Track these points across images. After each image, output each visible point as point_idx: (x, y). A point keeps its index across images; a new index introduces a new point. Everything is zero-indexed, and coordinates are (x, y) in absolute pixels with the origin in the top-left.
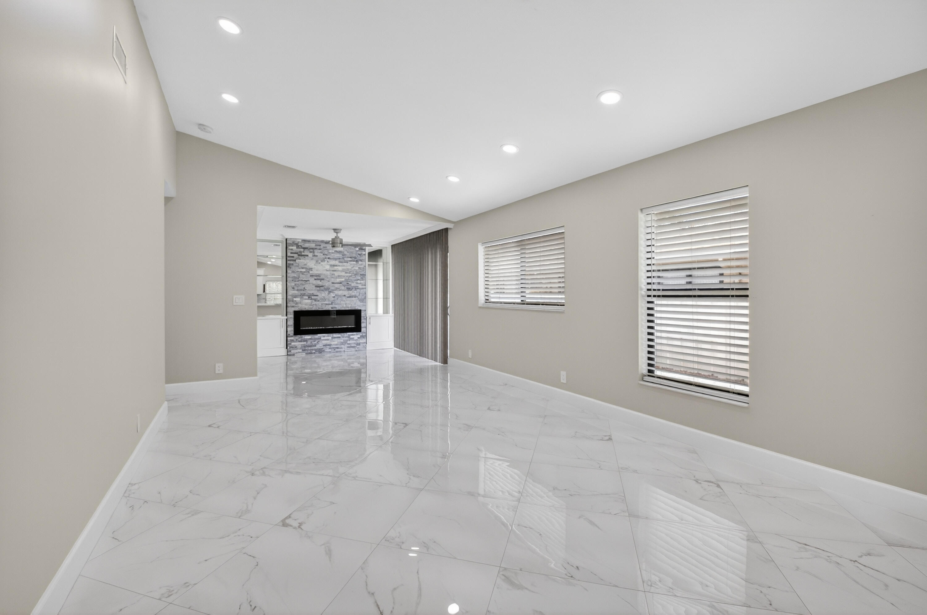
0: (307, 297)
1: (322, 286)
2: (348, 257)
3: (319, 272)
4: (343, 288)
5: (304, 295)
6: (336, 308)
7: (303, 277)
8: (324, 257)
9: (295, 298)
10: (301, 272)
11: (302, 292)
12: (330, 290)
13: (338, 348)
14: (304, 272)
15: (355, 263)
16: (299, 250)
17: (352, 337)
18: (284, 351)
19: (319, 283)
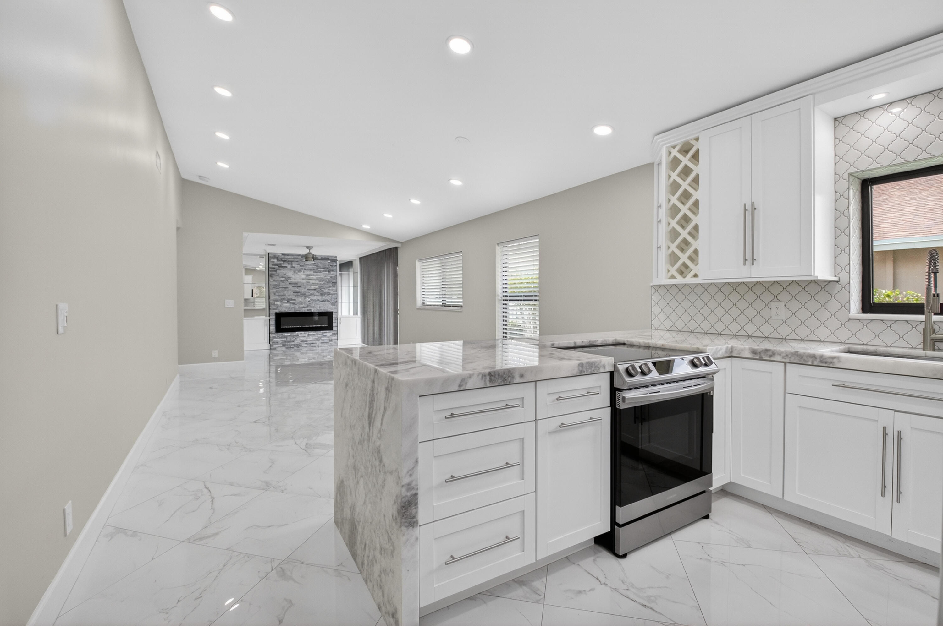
0: (287, 302)
1: (299, 292)
2: (321, 268)
3: (296, 281)
4: (317, 294)
5: (284, 299)
6: (311, 310)
7: (282, 285)
8: (301, 267)
9: (276, 302)
10: (280, 280)
11: (282, 297)
12: (306, 296)
13: (313, 343)
14: (284, 280)
15: (327, 272)
16: (279, 262)
17: (325, 334)
18: (267, 346)
19: (296, 289)
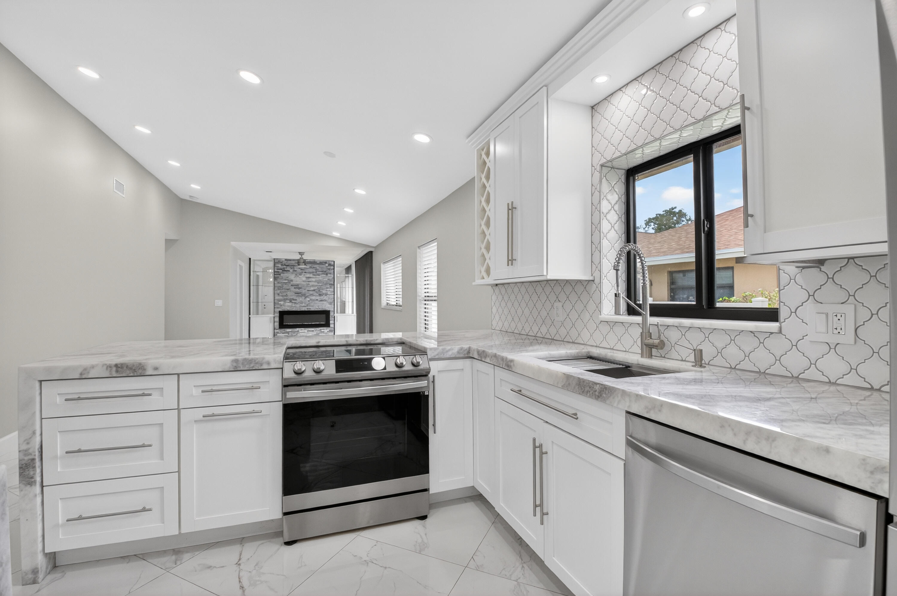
0: (289, 301)
1: (300, 293)
2: (319, 271)
3: (297, 283)
4: (316, 294)
5: (287, 299)
6: (310, 309)
7: (285, 286)
8: (301, 271)
9: (280, 301)
10: (284, 282)
11: (286, 297)
12: (306, 296)
14: (287, 283)
15: (325, 275)
16: (283, 267)
17: (322, 330)
19: (297, 290)
